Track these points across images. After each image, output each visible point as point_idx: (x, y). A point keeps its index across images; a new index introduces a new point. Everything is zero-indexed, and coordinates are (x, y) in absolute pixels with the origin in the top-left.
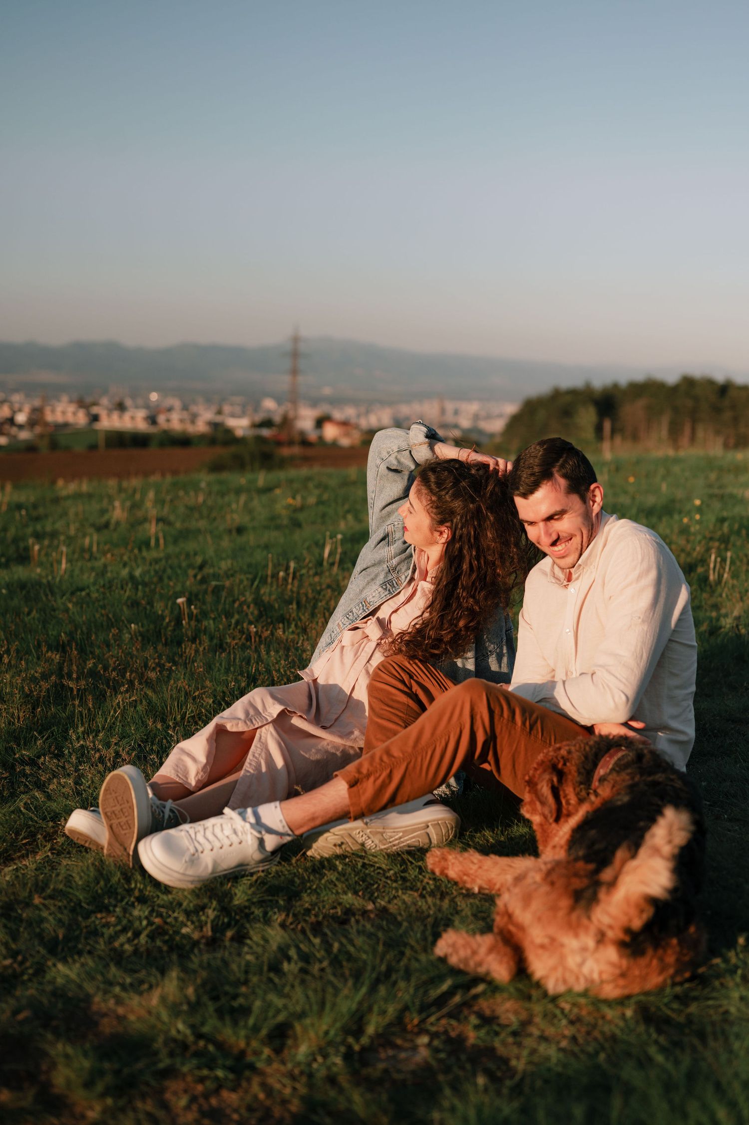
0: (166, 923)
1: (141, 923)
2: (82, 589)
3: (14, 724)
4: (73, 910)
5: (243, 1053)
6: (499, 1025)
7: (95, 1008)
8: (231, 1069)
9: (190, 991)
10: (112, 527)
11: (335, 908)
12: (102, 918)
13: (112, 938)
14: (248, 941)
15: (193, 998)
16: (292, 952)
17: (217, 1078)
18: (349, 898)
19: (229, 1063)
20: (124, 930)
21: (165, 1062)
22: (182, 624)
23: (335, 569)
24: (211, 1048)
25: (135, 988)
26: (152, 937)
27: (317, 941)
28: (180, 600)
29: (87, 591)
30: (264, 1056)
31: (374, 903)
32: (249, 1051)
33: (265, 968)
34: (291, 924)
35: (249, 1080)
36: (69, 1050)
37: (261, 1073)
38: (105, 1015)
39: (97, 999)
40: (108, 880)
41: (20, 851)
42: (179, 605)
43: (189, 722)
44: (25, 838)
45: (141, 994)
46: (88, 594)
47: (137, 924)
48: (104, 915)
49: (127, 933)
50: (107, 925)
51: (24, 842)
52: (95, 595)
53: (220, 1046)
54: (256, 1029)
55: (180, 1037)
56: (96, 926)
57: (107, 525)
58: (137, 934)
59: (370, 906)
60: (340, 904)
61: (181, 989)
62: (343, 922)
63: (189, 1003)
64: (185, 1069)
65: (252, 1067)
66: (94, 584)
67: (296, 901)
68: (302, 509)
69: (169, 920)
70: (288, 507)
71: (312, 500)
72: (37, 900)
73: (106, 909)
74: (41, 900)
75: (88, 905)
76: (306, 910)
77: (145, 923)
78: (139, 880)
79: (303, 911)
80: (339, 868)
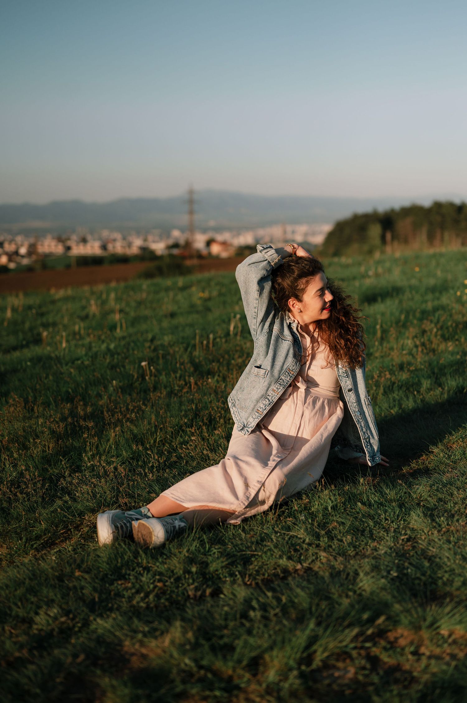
0: (165, 586)
1: (149, 587)
2: (78, 359)
3: (46, 451)
4: (102, 580)
5: (231, 678)
6: (401, 648)
7: (126, 649)
8: (225, 690)
9: (190, 635)
10: (91, 317)
11: (276, 569)
12: (122, 584)
13: (130, 599)
14: (222, 596)
15: (193, 640)
16: (254, 603)
17: (215, 697)
18: (284, 562)
19: (223, 685)
20: (138, 592)
21: (180, 688)
22: (145, 379)
23: (238, 338)
24: (209, 675)
25: (153, 633)
26: (158, 596)
27: (270, 594)
28: (143, 364)
29: (81, 360)
30: (245, 679)
31: (301, 564)
32: (235, 678)
33: (238, 616)
34: (248, 581)
35: (237, 696)
36: (114, 682)
37: (244, 691)
38: (133, 654)
39: (127, 643)
40: (122, 558)
41: (59, 538)
42: (142, 367)
43: (159, 444)
44: (63, 529)
45: (156, 638)
46: (82, 363)
47: (146, 588)
48: (123, 582)
49: (140, 594)
50: (126, 589)
51: (62, 532)
52: (86, 363)
53: (216, 673)
54: (239, 661)
55: (187, 669)
56: (118, 589)
57: (87, 317)
58: (147, 595)
59: (299, 567)
60: (279, 566)
61: (184, 633)
62: (284, 578)
63: (190, 643)
64: (194, 691)
65: (238, 687)
66: (86, 355)
67: (249, 565)
68: (209, 299)
69: (167, 584)
70: (200, 298)
71: (215, 293)
72: (77, 574)
73: (123, 577)
74: (80, 573)
75: (111, 575)
76: (257, 571)
77: (152, 586)
78: (143, 556)
79: (255, 572)
80: (274, 540)
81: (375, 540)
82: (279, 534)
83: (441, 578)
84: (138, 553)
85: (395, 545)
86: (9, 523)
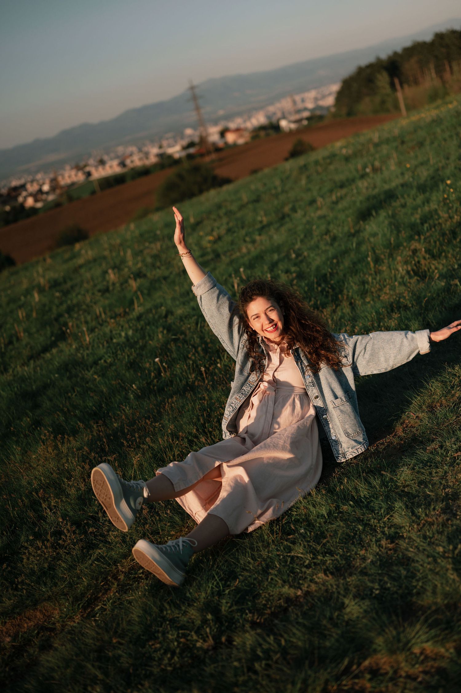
0: (188, 640)
1: (174, 644)
2: (100, 359)
4: (136, 643)
6: (382, 675)
10: (111, 288)
11: (280, 599)
12: (153, 645)
13: (161, 659)
14: (235, 643)
16: (259, 651)
18: (286, 590)
20: (165, 653)
22: (161, 376)
26: (181, 655)
27: (271, 639)
28: (156, 360)
29: (104, 359)
31: (301, 589)
34: (257, 619)
41: (101, 592)
42: (157, 364)
44: (103, 582)
46: (105, 361)
47: (172, 645)
48: (153, 642)
49: (167, 654)
50: (156, 650)
51: (102, 584)
52: (109, 360)
56: (149, 652)
58: (173, 655)
59: (299, 593)
60: (282, 595)
62: (286, 610)
66: (107, 351)
67: (258, 599)
69: (189, 638)
73: (153, 636)
74: (117, 640)
75: (143, 636)
76: (265, 605)
77: (176, 644)
78: (168, 607)
79: (262, 607)
80: (278, 566)
81: (363, 546)
82: (281, 557)
83: (415, 587)
84: (164, 606)
85: (380, 550)
86: (56, 585)
